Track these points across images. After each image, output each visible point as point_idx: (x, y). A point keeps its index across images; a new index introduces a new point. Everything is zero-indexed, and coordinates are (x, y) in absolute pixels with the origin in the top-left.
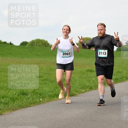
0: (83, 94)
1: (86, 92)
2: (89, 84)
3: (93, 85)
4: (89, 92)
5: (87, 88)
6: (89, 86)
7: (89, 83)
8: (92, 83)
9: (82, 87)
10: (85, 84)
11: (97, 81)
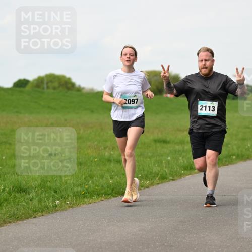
0: (146, 189)
1: (153, 185)
2: (159, 169)
3: (167, 171)
4: (159, 185)
5: (154, 177)
6: (160, 173)
7: (159, 166)
8: (166, 167)
9: (145, 175)
10: (150, 169)
11: (176, 162)
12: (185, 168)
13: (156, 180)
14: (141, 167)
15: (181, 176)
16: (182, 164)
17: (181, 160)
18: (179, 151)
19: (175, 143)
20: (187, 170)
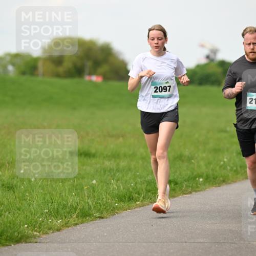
0: (57, 233)
1: (68, 227)
2: (78, 200)
3: (90, 203)
4: (78, 227)
5: (70, 212)
6: (79, 207)
8: (88, 197)
9: (54, 209)
10: (63, 199)
11: (105, 188)
12: (121, 199)
13: (74, 219)
15: (113, 211)
16: (116, 192)
17: (114, 185)
18: (111, 170)
19: (104, 158)
20: (123, 201)
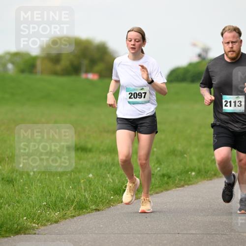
0: (55, 225)
1: (66, 219)
2: (75, 193)
3: (87, 196)
4: (75, 219)
5: (67, 205)
6: (76, 200)
7: (74, 188)
8: (85, 190)
9: (52, 201)
10: (60, 193)
11: (101, 181)
12: (116, 192)
13: (71, 211)
14: (46, 191)
15: (109, 204)
16: (112, 185)
18: (106, 164)
19: (100, 152)
20: (119, 194)
